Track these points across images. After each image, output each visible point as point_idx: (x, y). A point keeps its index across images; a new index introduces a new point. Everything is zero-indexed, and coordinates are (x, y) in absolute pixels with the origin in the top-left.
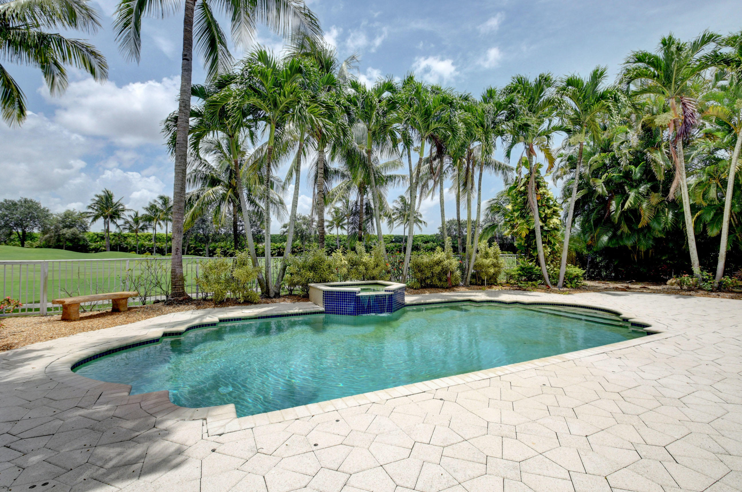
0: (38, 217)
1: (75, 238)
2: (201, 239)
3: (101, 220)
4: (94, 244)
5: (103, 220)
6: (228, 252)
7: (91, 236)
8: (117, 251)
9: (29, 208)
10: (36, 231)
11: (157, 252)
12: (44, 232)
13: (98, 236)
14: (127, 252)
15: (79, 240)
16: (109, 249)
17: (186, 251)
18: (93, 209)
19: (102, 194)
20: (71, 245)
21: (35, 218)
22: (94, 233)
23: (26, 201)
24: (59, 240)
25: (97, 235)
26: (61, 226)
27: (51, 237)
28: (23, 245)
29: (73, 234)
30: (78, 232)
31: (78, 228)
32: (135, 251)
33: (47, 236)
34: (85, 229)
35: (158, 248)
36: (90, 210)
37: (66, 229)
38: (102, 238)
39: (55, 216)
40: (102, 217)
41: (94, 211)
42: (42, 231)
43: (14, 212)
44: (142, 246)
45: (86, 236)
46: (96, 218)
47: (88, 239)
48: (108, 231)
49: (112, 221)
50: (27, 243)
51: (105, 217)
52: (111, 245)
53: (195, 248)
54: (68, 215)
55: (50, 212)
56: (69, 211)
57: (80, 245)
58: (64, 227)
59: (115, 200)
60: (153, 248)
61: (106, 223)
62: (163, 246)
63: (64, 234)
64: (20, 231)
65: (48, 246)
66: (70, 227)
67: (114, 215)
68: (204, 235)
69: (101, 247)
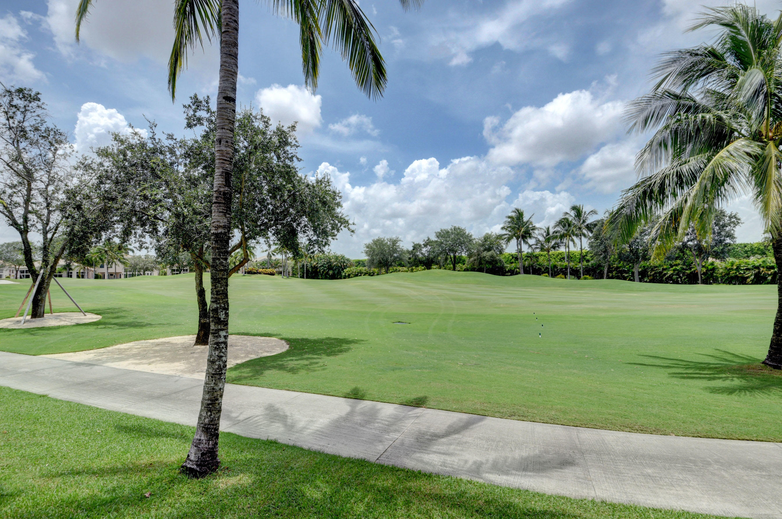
0: (464, 243)
1: (493, 261)
2: (628, 257)
3: (514, 241)
4: (508, 265)
5: (516, 240)
6: (665, 274)
7: (507, 257)
8: (530, 274)
9: (458, 234)
10: (464, 255)
11: (571, 274)
12: (470, 256)
13: (513, 257)
14: (539, 274)
15: (496, 262)
16: (522, 272)
17: (606, 272)
18: (506, 230)
19: (513, 214)
20: (491, 267)
21: (462, 243)
22: (509, 254)
23: (455, 229)
24: (480, 263)
25: (512, 255)
26: (482, 249)
27: (475, 260)
28: (454, 269)
29: (492, 256)
30: (495, 255)
31: (494, 251)
32: (548, 272)
33: (472, 259)
34: (501, 252)
35: (571, 268)
36: (504, 232)
37: (485, 252)
38: (517, 259)
39: (477, 240)
40: (514, 238)
41: (508, 232)
42: (468, 255)
43: (448, 239)
44: (555, 266)
45: (502, 257)
46: (509, 240)
47: (504, 260)
48: (520, 251)
49: (524, 241)
50: (458, 266)
51: (518, 239)
52: (524, 266)
53: (618, 268)
54: (487, 238)
55: (473, 237)
56: (487, 234)
57: (498, 267)
58: (485, 250)
59: (525, 219)
60: (566, 269)
61: (519, 244)
62: (577, 266)
63: (484, 257)
64: (452, 255)
65: (473, 270)
66: (489, 249)
67: (526, 235)
68: (631, 251)
69: (515, 268)
